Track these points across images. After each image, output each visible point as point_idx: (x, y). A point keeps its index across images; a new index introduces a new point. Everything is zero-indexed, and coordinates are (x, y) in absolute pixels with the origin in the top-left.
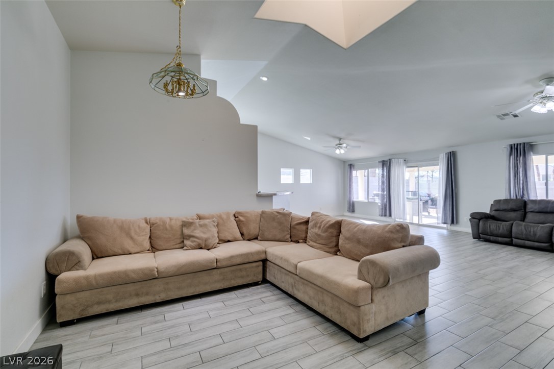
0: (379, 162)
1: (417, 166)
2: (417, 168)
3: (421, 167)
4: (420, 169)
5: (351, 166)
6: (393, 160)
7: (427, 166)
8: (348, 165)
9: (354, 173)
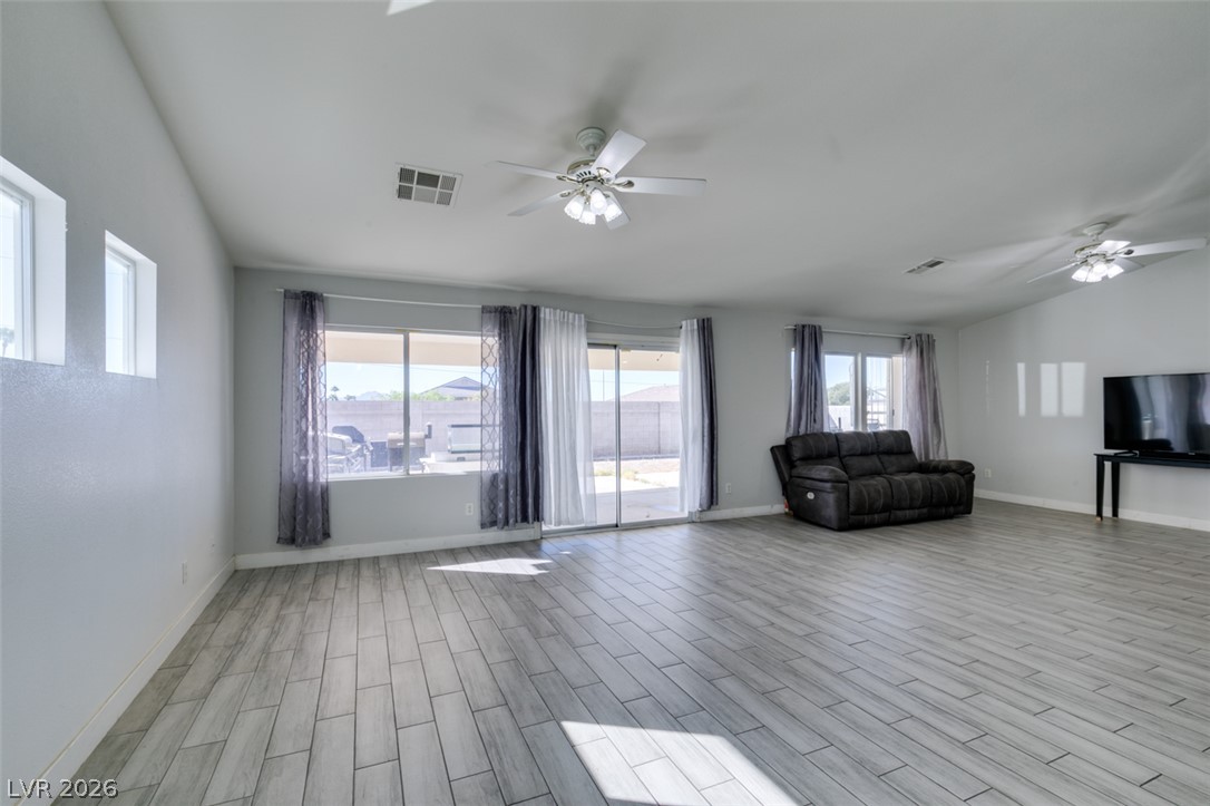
0: (485, 310)
1: (615, 346)
2: (612, 352)
3: (627, 348)
4: (623, 354)
5: (307, 306)
6: (546, 314)
7: (643, 347)
8: (288, 295)
9: (331, 339)
